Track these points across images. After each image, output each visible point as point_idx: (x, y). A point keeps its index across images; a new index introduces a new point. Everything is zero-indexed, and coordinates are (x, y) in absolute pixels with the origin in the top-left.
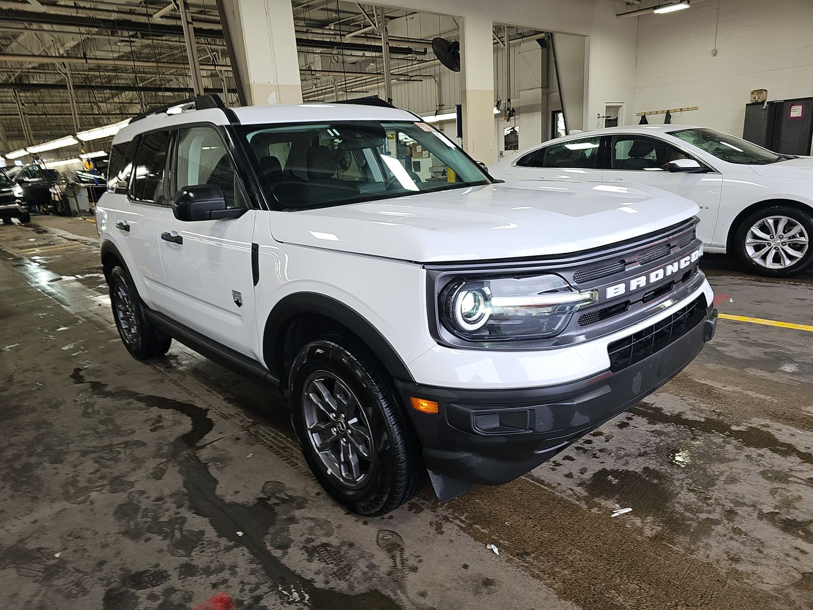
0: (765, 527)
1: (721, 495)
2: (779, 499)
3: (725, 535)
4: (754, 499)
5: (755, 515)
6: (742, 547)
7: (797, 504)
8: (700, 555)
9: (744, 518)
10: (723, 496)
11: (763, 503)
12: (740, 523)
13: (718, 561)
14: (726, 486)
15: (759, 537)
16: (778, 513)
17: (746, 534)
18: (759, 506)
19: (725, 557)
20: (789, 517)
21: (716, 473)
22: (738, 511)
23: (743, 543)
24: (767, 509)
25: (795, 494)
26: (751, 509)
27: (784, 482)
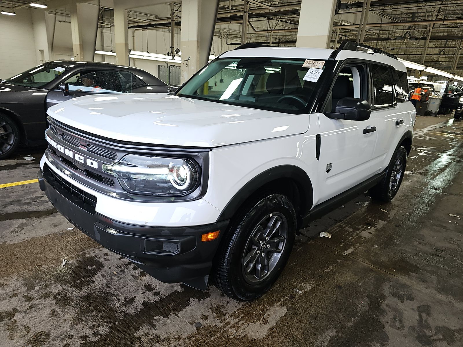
0: (8, 308)
1: (46, 302)
2: (20, 327)
3: (18, 289)
4: (30, 315)
5: (18, 308)
6: (5, 292)
7: (8, 333)
8: (16, 276)
9: (21, 303)
10: (44, 303)
11: (23, 317)
12: (19, 299)
13: (7, 280)
14: (51, 309)
15: (4, 301)
16: (11, 319)
17: (10, 297)
18: (23, 314)
19: (7, 283)
20: (3, 322)
21: (66, 310)
22: (27, 303)
23: (7, 293)
24: (17, 316)
25: (16, 339)
26: (24, 309)
27: (30, 340)
